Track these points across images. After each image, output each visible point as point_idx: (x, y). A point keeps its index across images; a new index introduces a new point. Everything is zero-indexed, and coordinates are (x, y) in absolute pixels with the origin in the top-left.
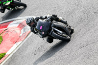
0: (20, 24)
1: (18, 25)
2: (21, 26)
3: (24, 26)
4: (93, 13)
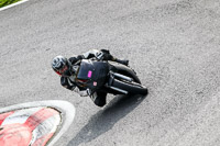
0: (31, 117)
1: (25, 120)
2: (33, 122)
3: (39, 122)
4: (194, 96)
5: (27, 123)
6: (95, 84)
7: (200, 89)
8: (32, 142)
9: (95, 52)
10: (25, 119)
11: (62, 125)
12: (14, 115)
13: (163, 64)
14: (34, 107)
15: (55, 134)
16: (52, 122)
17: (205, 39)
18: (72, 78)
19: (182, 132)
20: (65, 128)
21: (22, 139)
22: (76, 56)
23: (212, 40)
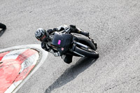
0: (20, 55)
2: (22, 58)
3: (25, 58)
4: (124, 41)
5: (18, 59)
6: (63, 49)
7: (128, 36)
8: (21, 71)
9: (65, 27)
10: (17, 56)
11: (40, 60)
12: (9, 54)
13: (104, 20)
14: (22, 49)
15: (35, 66)
16: (34, 58)
17: (131, 4)
18: (49, 44)
19: (116, 64)
20: (42, 62)
21: (15, 69)
22: (52, 29)
23: (135, 5)
